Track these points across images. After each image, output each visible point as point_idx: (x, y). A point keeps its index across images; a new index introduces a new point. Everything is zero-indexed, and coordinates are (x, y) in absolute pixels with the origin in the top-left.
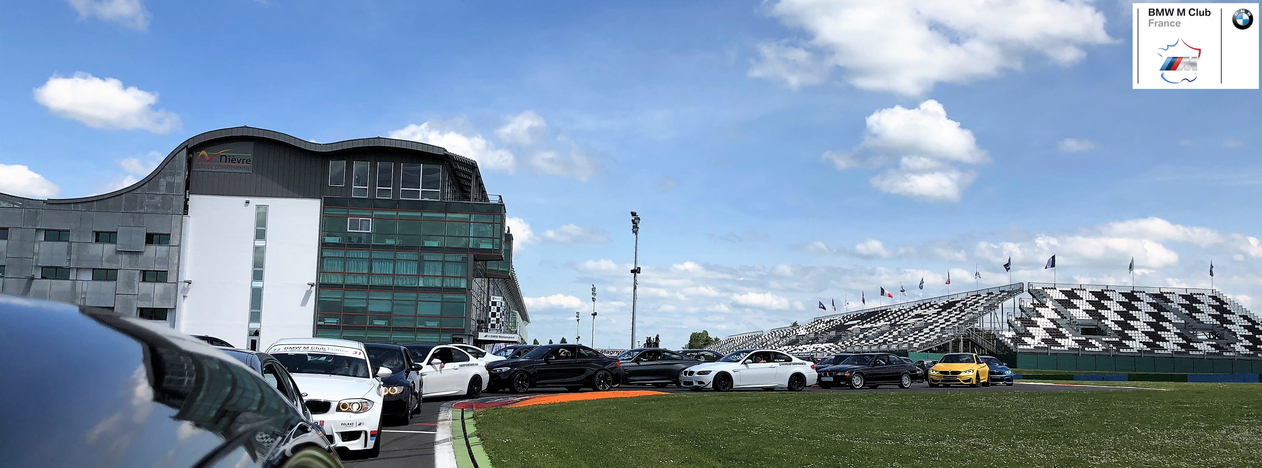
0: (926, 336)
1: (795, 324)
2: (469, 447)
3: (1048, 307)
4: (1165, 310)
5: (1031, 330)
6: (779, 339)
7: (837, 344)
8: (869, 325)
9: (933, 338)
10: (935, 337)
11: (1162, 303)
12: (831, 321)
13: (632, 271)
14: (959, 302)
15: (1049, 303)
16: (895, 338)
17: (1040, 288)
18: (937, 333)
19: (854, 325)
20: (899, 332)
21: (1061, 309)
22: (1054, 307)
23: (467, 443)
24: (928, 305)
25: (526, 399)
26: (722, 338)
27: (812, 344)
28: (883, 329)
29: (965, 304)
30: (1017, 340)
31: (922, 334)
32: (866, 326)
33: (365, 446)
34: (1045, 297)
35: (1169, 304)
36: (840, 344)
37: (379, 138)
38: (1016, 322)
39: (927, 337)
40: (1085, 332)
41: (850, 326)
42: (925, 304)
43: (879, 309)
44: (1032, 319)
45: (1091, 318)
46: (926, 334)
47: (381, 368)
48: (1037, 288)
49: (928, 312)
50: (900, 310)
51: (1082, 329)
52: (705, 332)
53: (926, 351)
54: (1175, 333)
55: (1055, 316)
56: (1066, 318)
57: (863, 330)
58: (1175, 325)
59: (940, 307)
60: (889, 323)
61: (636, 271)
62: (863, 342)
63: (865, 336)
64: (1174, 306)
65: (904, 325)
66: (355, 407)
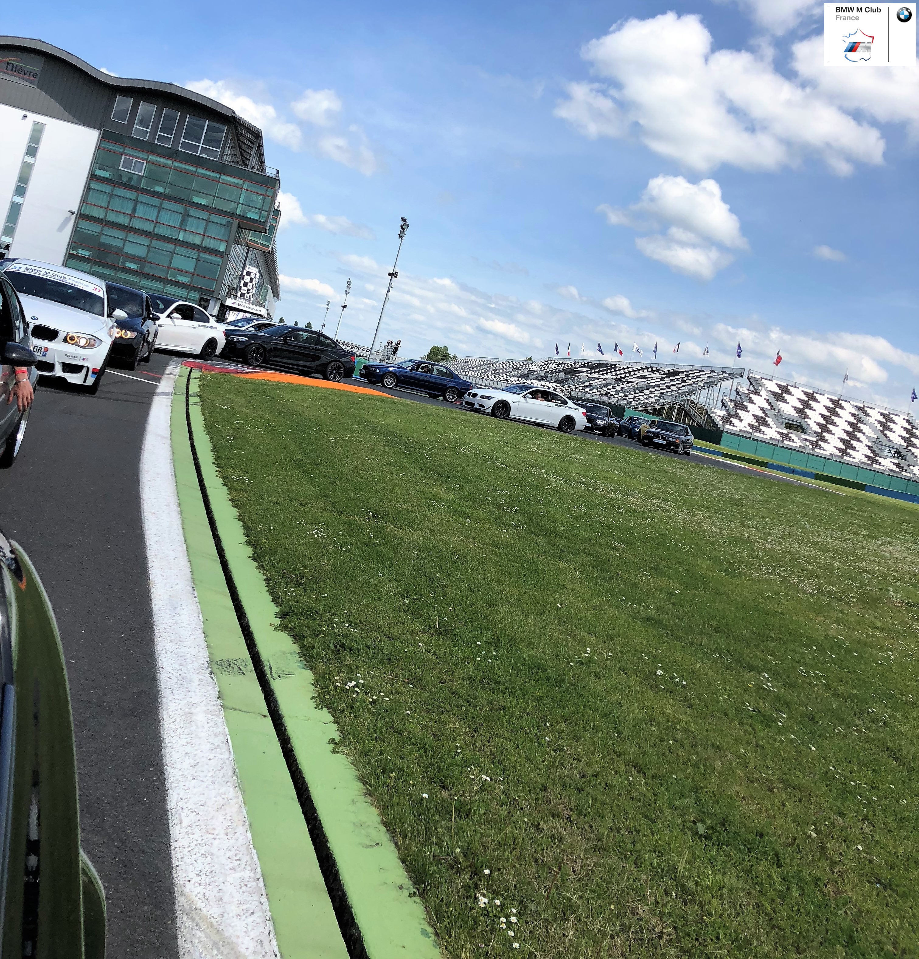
0: (645, 397)
1: (530, 359)
2: (187, 405)
3: (761, 396)
4: (862, 422)
5: (741, 413)
6: (511, 369)
7: (563, 386)
8: (596, 375)
9: (651, 400)
10: (653, 400)
11: (861, 415)
12: (563, 363)
13: (390, 274)
14: (683, 372)
15: (763, 393)
16: (617, 392)
17: (759, 377)
18: (655, 396)
19: (584, 372)
20: (622, 388)
21: (772, 400)
22: (767, 398)
23: (187, 401)
24: (654, 369)
25: (256, 372)
26: (460, 357)
27: (541, 380)
28: (608, 381)
29: (687, 376)
30: (726, 420)
31: (643, 394)
32: (593, 375)
33: (85, 381)
34: (761, 386)
35: (868, 418)
36: (566, 386)
37: (171, 84)
38: (729, 403)
39: (646, 399)
40: (789, 426)
41: (580, 372)
42: (652, 368)
43: (609, 363)
44: (745, 403)
45: (797, 415)
46: (645, 395)
47: (117, 310)
48: (756, 376)
49: (653, 375)
50: (628, 368)
51: (786, 423)
52: (445, 348)
53: (642, 411)
54: (866, 446)
55: (766, 406)
56: (774, 409)
57: (589, 379)
58: (868, 437)
59: (665, 374)
60: (615, 377)
61: (393, 275)
62: (588, 389)
63: (590, 385)
64: (872, 420)
65: (628, 382)
66: (83, 342)
